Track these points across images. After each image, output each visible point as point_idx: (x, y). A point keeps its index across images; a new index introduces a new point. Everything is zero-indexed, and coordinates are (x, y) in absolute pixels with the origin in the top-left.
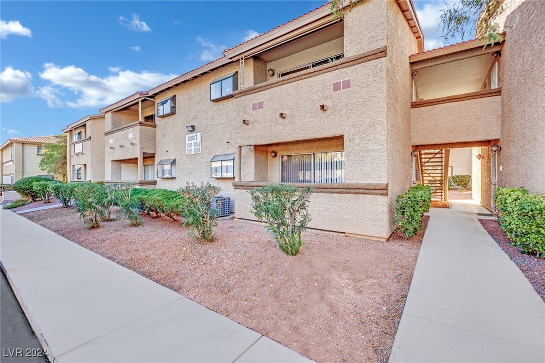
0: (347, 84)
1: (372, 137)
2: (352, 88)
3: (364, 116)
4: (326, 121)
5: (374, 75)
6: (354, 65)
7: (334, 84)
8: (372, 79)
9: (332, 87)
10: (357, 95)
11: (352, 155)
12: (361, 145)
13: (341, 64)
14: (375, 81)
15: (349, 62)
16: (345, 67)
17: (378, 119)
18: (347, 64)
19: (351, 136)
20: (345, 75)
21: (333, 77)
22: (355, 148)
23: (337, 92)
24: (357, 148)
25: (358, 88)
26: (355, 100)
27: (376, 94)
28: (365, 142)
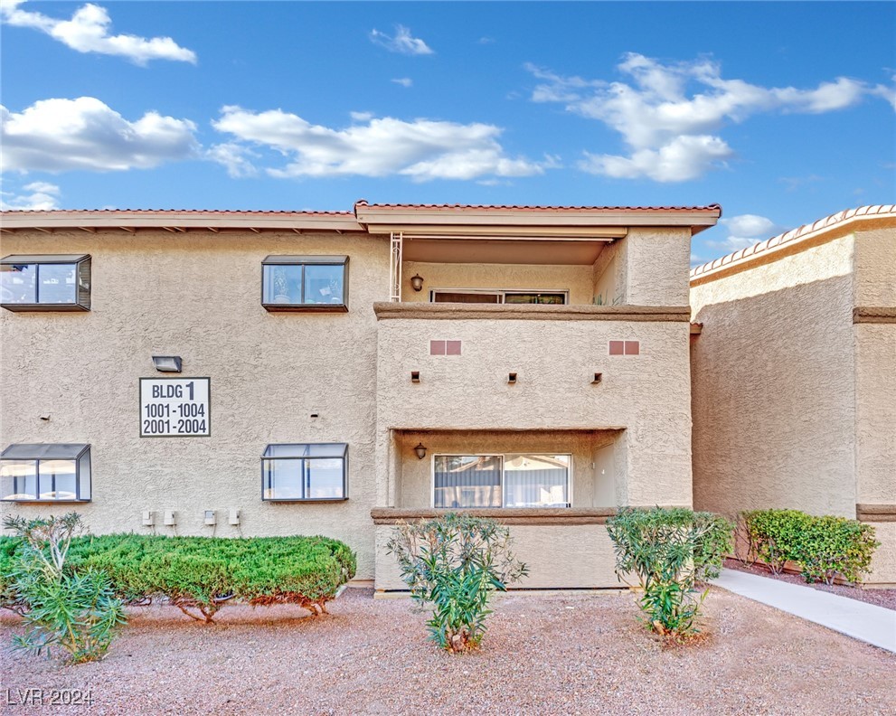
0: (633, 348)
1: (672, 438)
2: (641, 356)
3: (660, 403)
4: (596, 402)
5: (674, 346)
6: (645, 321)
7: (611, 342)
8: (670, 350)
9: (608, 347)
10: (648, 369)
11: (641, 462)
12: (656, 448)
13: (627, 314)
14: (674, 352)
15: (638, 314)
16: (632, 320)
17: (679, 411)
18: (634, 317)
19: (640, 432)
20: (629, 333)
21: (610, 331)
22: (646, 450)
23: (616, 357)
24: (649, 451)
25: (650, 358)
26: (646, 375)
27: (677, 374)
28: (661, 443)
